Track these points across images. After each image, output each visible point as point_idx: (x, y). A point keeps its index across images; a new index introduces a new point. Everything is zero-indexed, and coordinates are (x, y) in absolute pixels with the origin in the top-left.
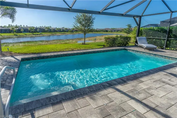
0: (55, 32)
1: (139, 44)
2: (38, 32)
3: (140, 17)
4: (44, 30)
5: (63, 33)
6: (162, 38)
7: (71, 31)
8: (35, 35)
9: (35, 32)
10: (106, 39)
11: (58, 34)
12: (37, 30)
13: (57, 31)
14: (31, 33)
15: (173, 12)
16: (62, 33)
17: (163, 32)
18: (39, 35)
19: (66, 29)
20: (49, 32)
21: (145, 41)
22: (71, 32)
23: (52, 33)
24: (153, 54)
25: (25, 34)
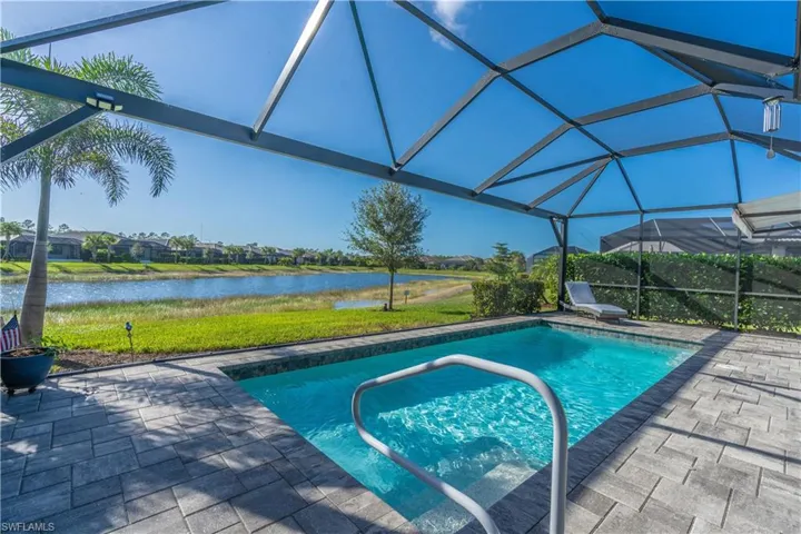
0: (220, 262)
1: (577, 304)
2: (130, 260)
3: (565, 219)
4: (166, 249)
5: (254, 267)
6: (626, 286)
7: (287, 259)
8: (118, 272)
9: (119, 261)
10: (479, 288)
11: (233, 270)
12: (128, 250)
13: (229, 257)
14: (97, 262)
15: (644, 212)
16: (250, 267)
17: (627, 268)
18: (141, 272)
19: (270, 251)
20: (190, 262)
21: (587, 294)
22: (287, 263)
23: (206, 267)
24: (624, 333)
25: (58, 266)
